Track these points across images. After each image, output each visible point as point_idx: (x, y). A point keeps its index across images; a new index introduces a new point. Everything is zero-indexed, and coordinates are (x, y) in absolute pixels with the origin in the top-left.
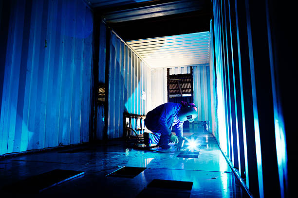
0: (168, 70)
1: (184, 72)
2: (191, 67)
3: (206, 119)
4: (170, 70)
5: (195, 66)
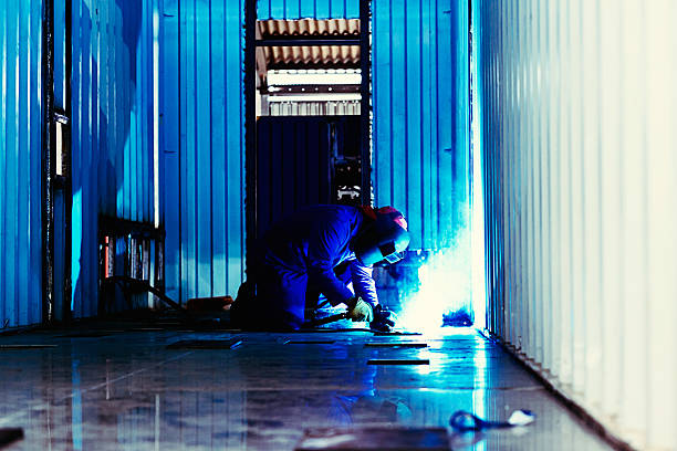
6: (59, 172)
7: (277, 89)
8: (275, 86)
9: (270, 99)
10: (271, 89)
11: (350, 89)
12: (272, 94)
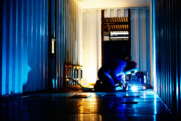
0: (103, 12)
1: (122, 15)
2: (129, 10)
3: (144, 69)
4: (105, 12)
5: (134, 9)
6: (53, 52)
7: (113, 36)
8: (112, 35)
9: (111, 38)
10: (111, 36)
11: (126, 36)
12: (111, 37)
